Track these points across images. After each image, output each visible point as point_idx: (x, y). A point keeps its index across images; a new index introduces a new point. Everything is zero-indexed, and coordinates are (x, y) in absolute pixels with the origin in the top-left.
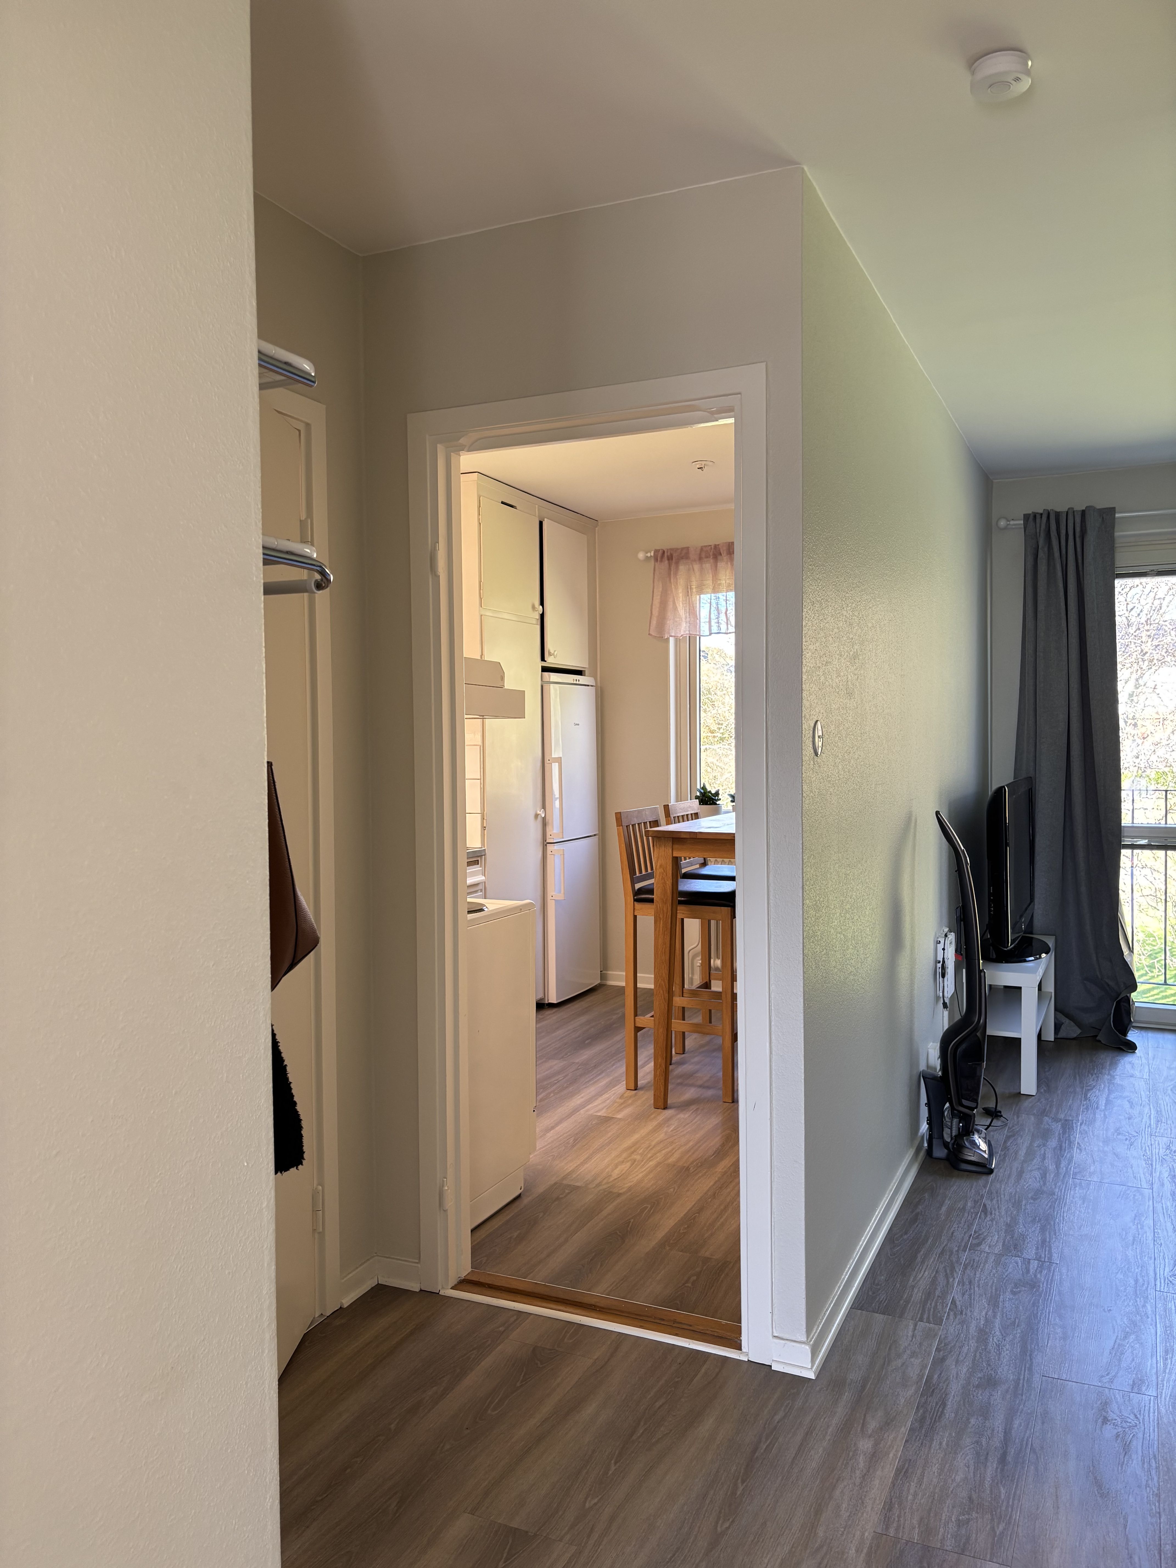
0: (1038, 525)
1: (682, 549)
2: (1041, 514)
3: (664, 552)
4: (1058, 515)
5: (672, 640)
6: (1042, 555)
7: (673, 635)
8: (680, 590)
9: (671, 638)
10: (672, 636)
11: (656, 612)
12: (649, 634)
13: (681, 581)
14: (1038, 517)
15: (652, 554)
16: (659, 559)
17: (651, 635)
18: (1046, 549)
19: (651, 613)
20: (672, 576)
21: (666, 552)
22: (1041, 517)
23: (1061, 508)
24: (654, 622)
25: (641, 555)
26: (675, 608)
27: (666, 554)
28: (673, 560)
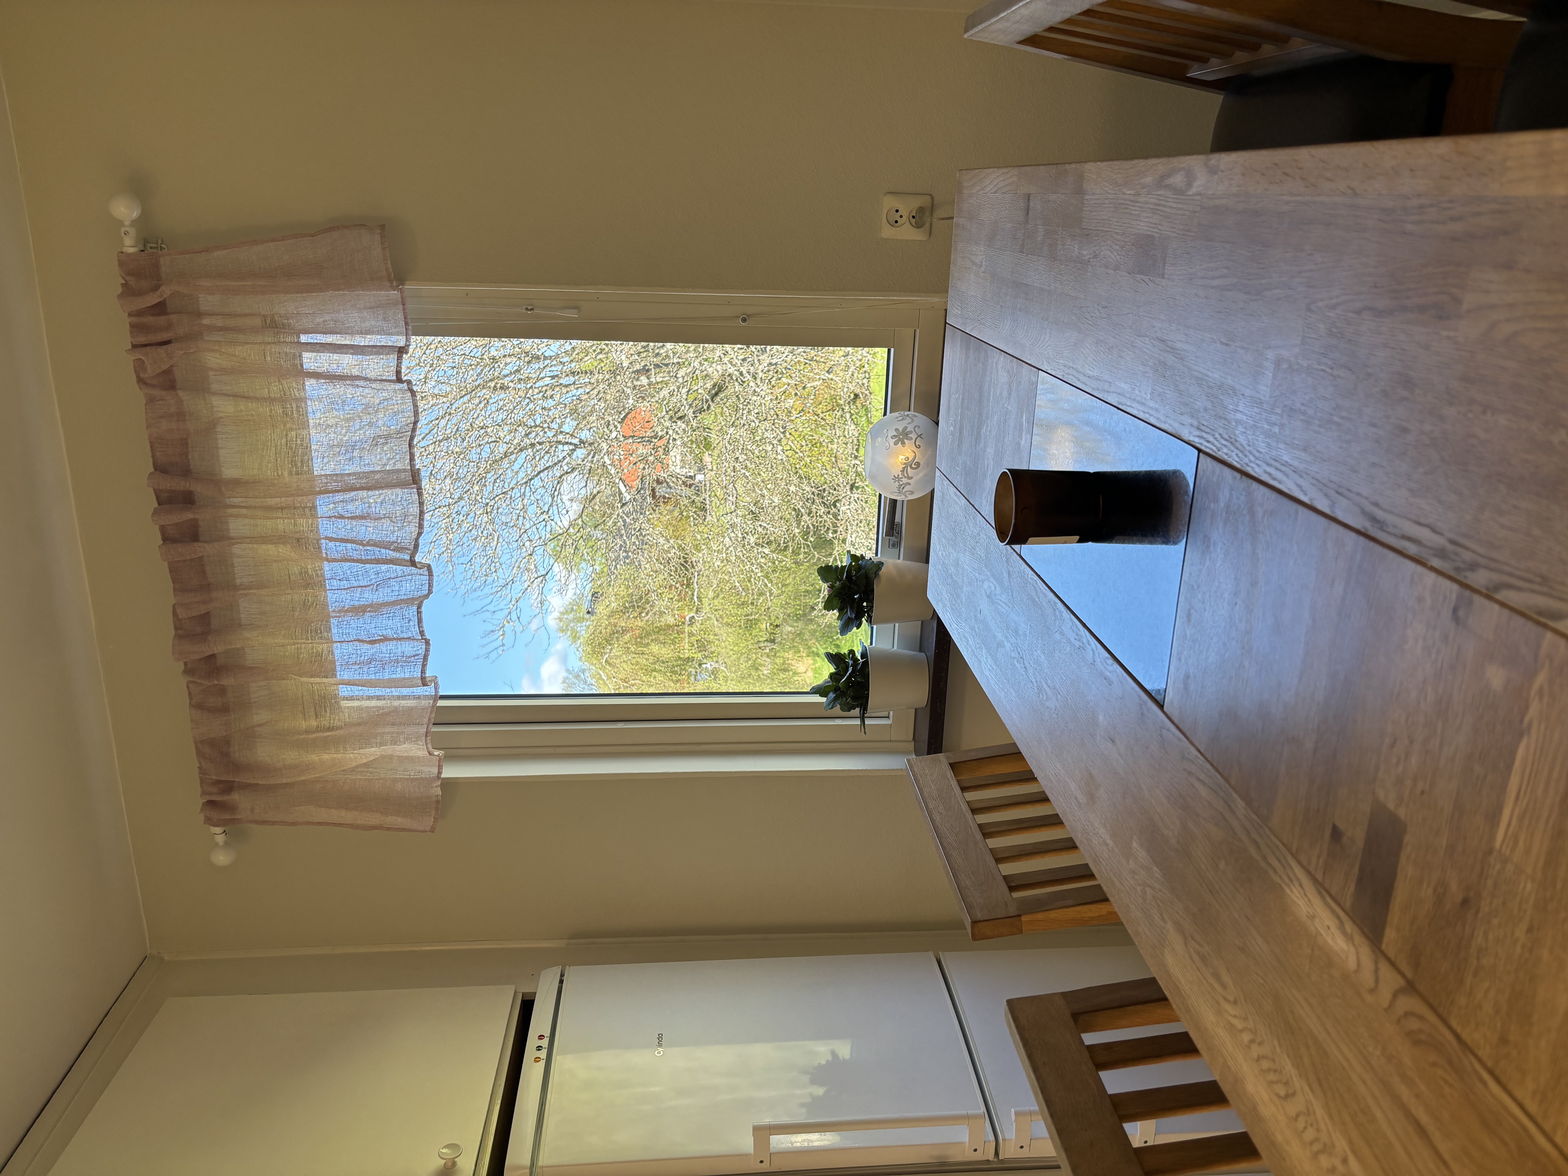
1: (199, 753)
3: (211, 804)
5: (451, 772)
7: (435, 770)
8: (314, 758)
9: (443, 776)
10: (440, 773)
12: (432, 830)
13: (290, 756)
15: (218, 830)
16: (228, 814)
17: (433, 827)
20: (272, 781)
21: (208, 798)
24: (398, 821)
25: (222, 858)
27: (214, 798)
28: (232, 779)
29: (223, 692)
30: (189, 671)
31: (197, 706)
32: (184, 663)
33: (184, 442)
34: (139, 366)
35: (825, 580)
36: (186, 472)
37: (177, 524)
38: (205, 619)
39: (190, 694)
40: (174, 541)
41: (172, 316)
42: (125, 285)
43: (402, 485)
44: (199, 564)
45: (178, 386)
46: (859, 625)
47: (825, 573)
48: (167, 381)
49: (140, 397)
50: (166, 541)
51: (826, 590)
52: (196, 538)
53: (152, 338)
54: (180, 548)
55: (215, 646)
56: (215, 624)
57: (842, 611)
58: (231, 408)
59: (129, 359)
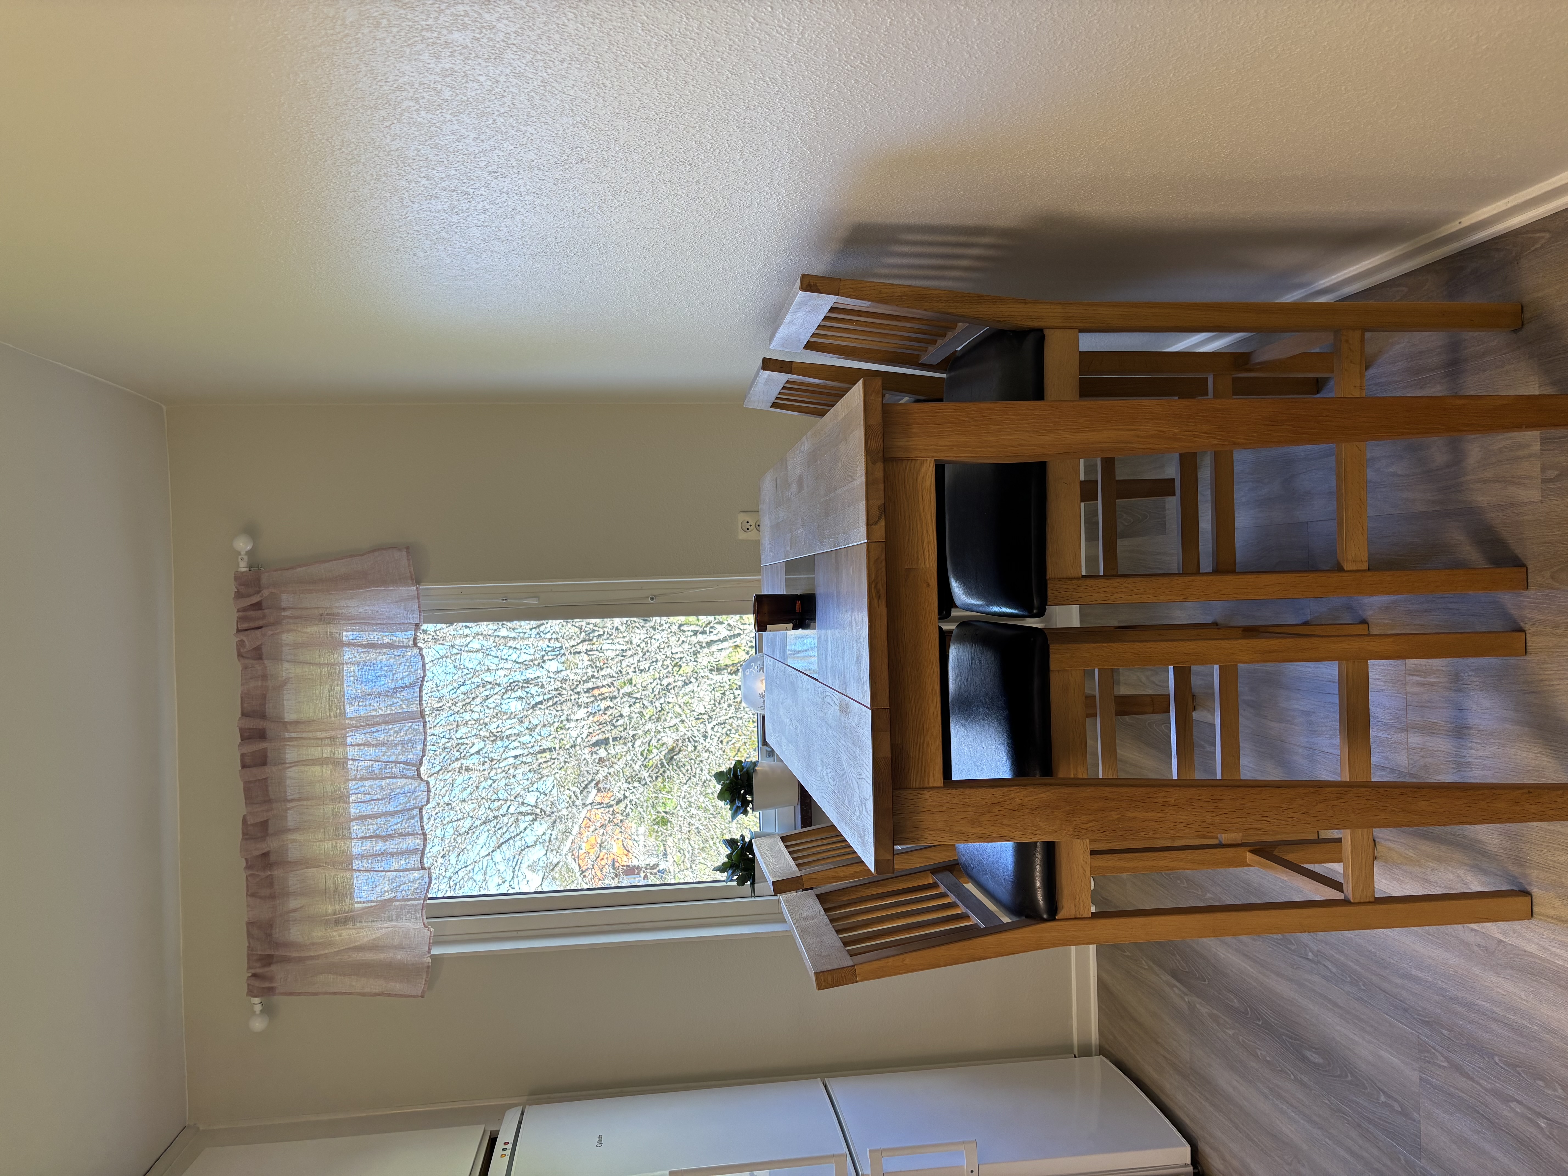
1: (249, 935)
3: (255, 975)
5: (437, 951)
7: (425, 948)
8: (336, 936)
9: (432, 953)
10: (430, 949)
11: (376, 985)
12: (421, 995)
13: (318, 934)
15: (257, 1000)
16: (267, 985)
17: (423, 992)
19: (378, 994)
20: (303, 954)
21: (253, 971)
24: (397, 987)
25: (258, 1024)
26: (373, 947)
27: (258, 971)
28: (273, 953)
29: (271, 885)
30: (248, 867)
31: (252, 895)
32: (246, 859)
33: (264, 697)
34: (241, 644)
35: (718, 782)
36: (263, 716)
37: (252, 753)
38: (265, 824)
39: (248, 884)
40: (249, 767)
41: (266, 611)
42: (238, 591)
43: (412, 720)
44: (265, 782)
45: (264, 657)
46: (745, 812)
47: (719, 776)
48: (258, 654)
49: (238, 666)
50: (244, 766)
51: (719, 787)
52: (264, 763)
53: (252, 625)
54: (254, 770)
55: (272, 844)
56: (271, 830)
57: (732, 802)
58: (298, 670)
59: (234, 640)
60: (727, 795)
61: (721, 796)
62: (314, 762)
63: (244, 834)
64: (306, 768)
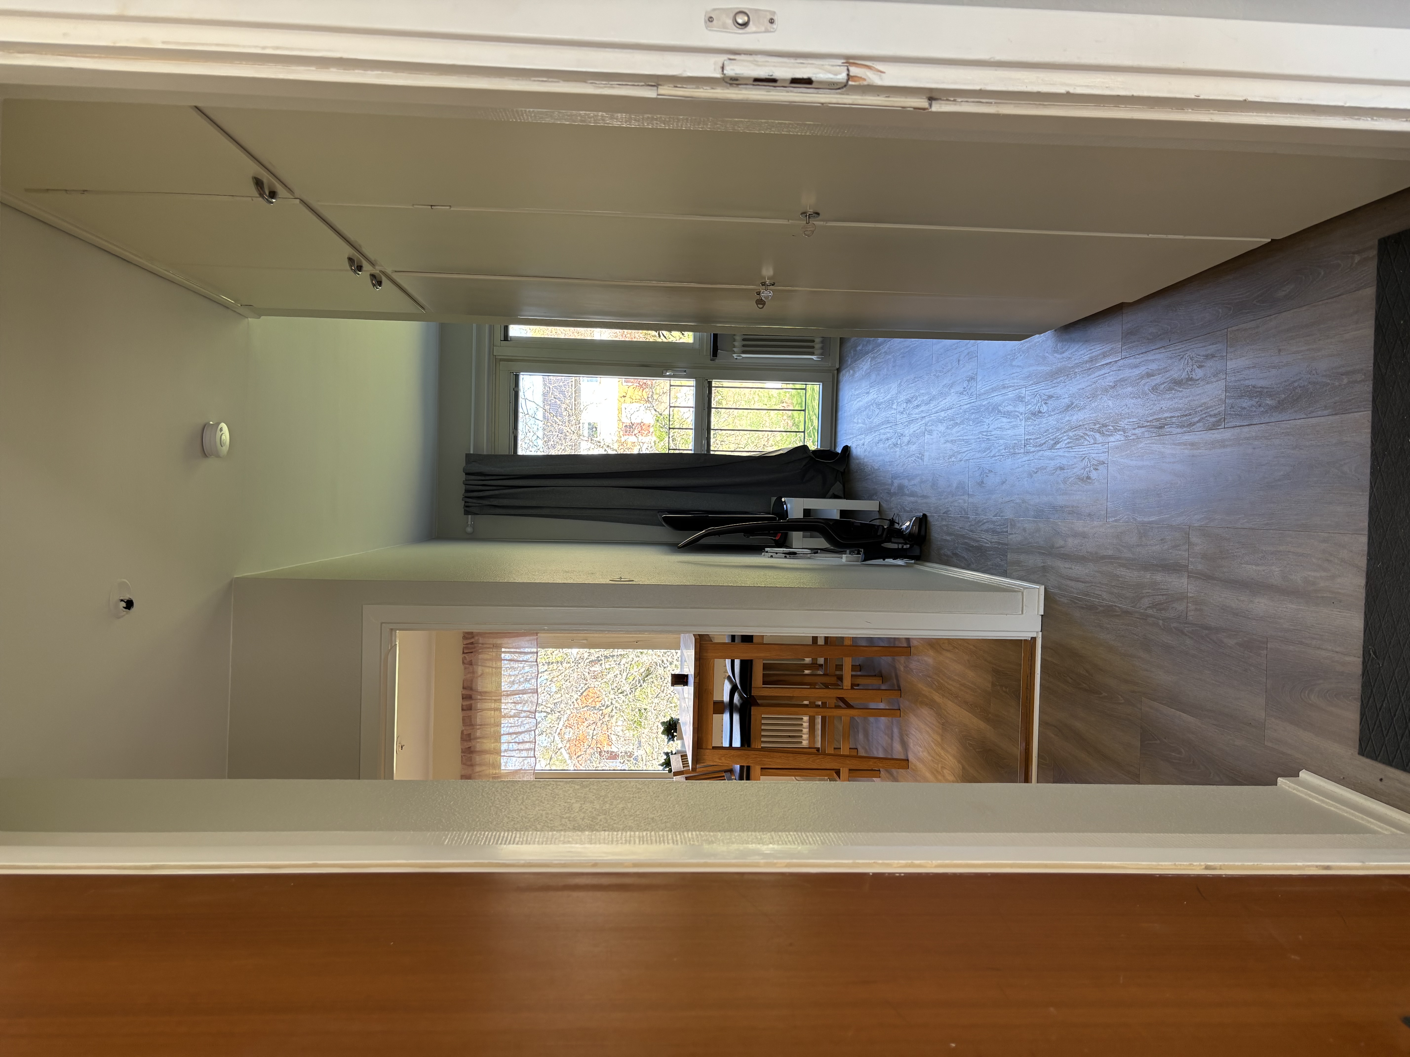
0: (474, 505)
2: (465, 502)
4: (467, 491)
6: (495, 502)
14: (467, 504)
18: (492, 500)
22: (468, 502)
23: (463, 488)
29: (471, 760)
30: (463, 752)
31: (463, 763)
32: (462, 749)
33: (472, 681)
34: (464, 659)
35: (662, 726)
36: (471, 689)
37: (466, 705)
38: (469, 735)
39: (462, 760)
40: (465, 710)
41: (475, 645)
42: (464, 636)
43: (533, 693)
44: (470, 717)
45: (473, 664)
46: (673, 740)
47: (663, 723)
48: (471, 663)
49: (462, 667)
50: (463, 710)
51: (662, 728)
52: (471, 709)
53: (470, 651)
54: (468, 712)
55: (472, 743)
56: (472, 737)
57: (668, 736)
58: (487, 670)
59: (461, 656)
60: (665, 732)
61: (663, 733)
62: (490, 709)
63: (461, 738)
64: (488, 712)
